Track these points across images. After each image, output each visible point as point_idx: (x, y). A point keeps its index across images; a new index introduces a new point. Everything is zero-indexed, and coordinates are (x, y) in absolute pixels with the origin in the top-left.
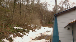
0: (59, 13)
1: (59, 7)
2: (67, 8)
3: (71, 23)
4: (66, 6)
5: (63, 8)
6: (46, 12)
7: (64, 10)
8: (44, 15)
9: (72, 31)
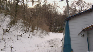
0: (71, 16)
1: (71, 9)
2: (80, 10)
3: (86, 28)
4: (80, 7)
5: (76, 10)
6: (55, 15)
7: (77, 13)
8: (53, 19)
9: (87, 39)
